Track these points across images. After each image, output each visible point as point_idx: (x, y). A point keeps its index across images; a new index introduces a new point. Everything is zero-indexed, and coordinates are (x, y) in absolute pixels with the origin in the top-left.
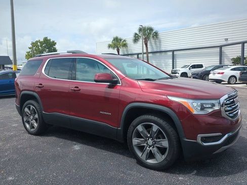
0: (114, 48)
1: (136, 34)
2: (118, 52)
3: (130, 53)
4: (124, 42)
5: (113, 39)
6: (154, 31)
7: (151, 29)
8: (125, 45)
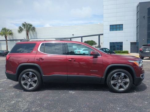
0: (2, 35)
1: (20, 27)
2: (6, 38)
3: (14, 39)
4: (11, 32)
5: (2, 29)
6: (32, 27)
7: (31, 25)
8: (11, 34)
